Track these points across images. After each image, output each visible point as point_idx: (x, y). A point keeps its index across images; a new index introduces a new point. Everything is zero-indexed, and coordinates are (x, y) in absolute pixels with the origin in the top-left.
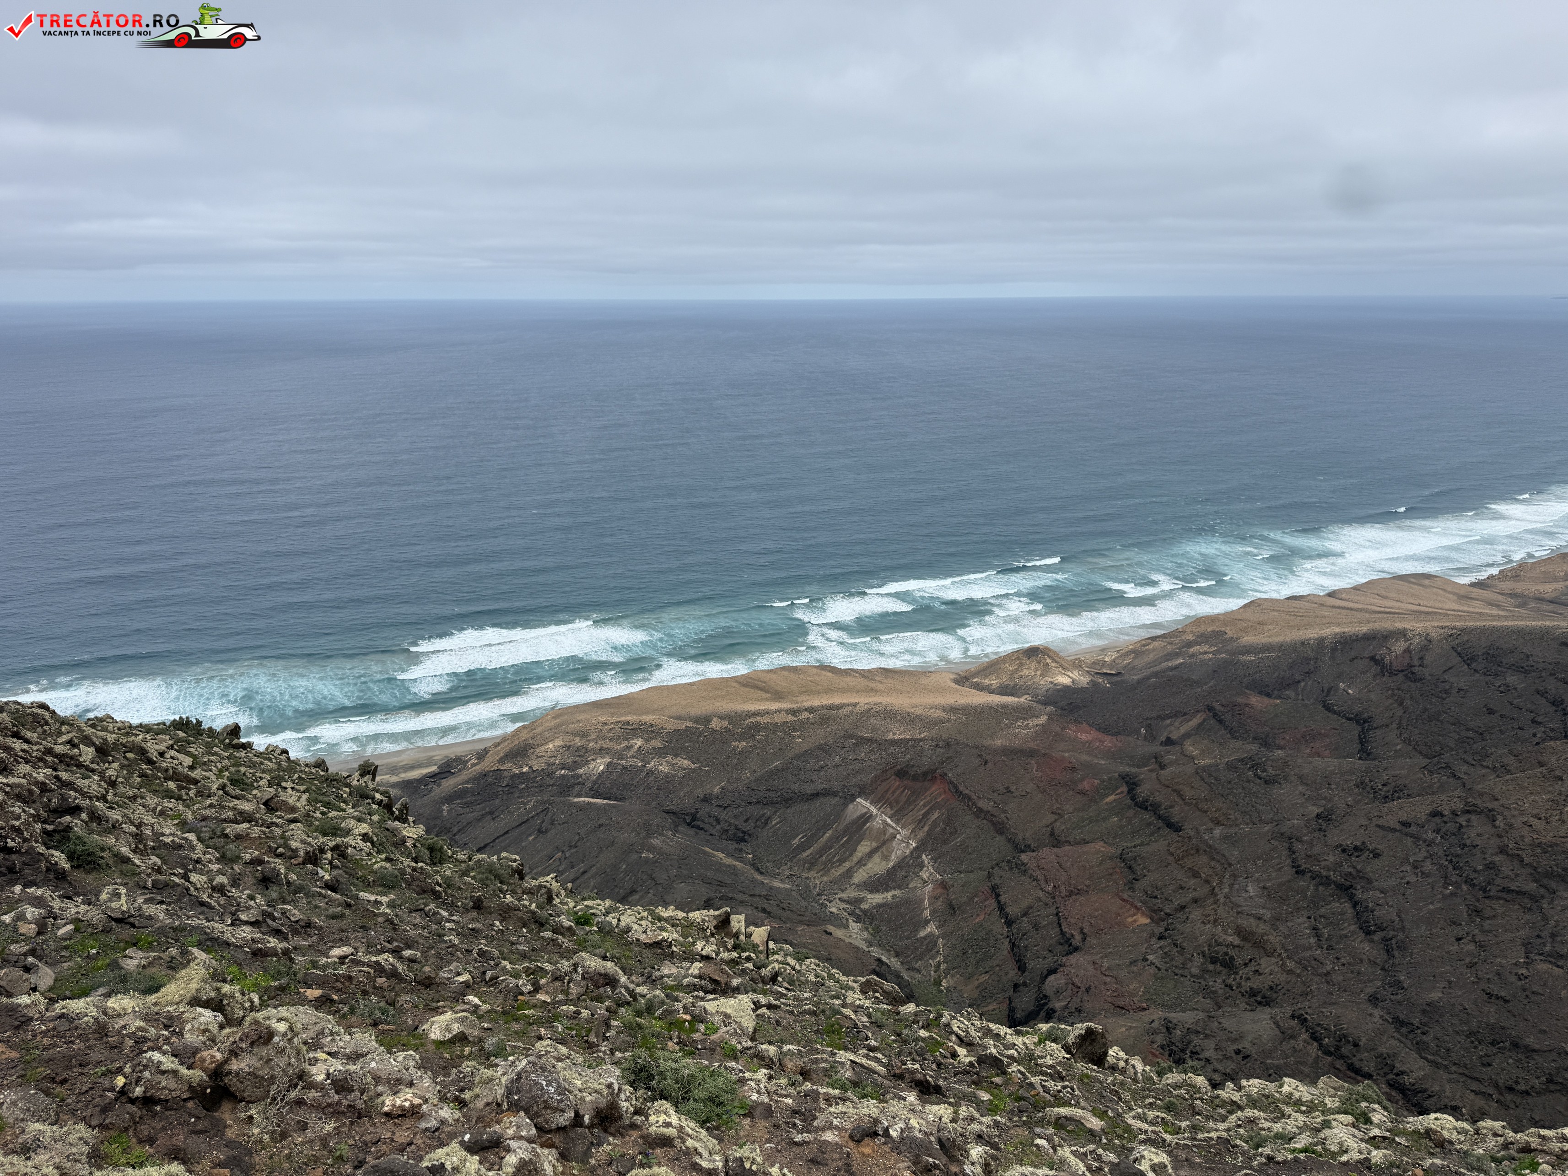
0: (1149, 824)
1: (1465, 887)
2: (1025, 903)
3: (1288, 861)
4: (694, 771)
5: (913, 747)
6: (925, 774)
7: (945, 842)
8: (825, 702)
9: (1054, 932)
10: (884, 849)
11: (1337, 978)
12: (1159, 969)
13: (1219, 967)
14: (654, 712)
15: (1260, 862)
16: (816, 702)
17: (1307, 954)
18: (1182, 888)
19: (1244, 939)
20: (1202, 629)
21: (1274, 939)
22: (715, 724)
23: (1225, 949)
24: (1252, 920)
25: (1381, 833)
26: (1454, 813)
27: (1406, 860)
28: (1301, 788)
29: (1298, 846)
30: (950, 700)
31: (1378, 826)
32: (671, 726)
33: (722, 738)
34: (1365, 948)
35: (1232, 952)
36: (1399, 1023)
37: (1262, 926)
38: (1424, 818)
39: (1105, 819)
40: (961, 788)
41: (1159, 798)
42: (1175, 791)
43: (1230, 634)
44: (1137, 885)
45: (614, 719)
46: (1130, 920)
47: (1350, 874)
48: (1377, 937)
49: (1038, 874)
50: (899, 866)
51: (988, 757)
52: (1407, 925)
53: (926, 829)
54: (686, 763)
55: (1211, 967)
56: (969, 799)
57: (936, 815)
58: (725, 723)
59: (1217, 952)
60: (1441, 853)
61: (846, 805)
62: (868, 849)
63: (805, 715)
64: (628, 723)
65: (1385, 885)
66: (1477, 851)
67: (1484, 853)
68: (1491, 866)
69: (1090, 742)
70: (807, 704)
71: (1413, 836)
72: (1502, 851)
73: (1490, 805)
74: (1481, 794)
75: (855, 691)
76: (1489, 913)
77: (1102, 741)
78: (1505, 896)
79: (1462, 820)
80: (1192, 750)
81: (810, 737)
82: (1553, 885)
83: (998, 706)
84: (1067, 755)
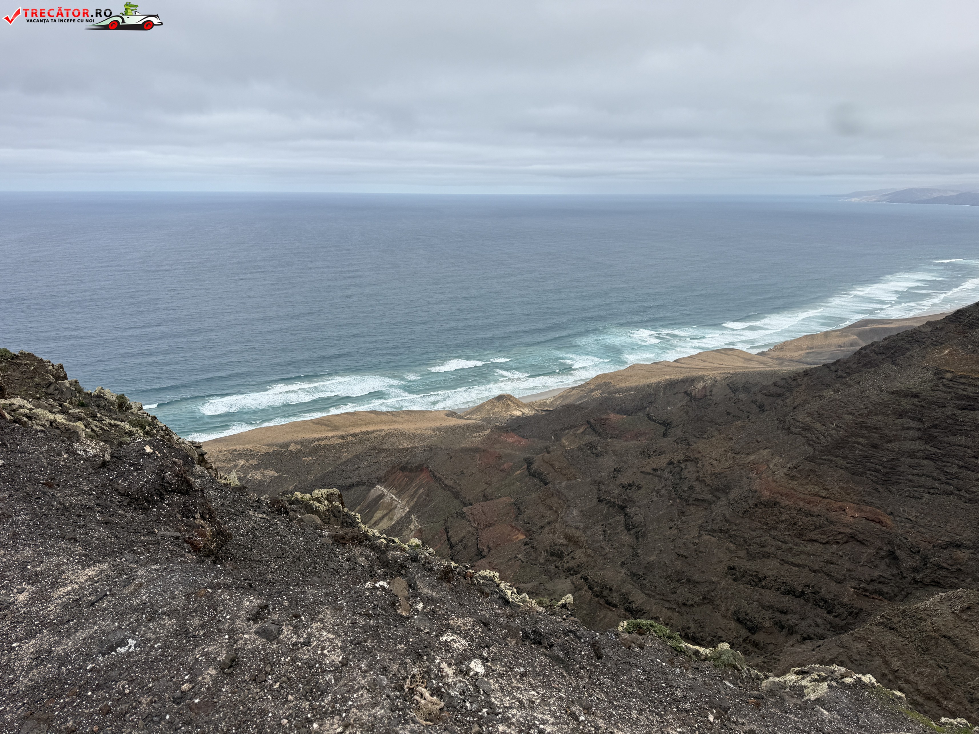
0: (536, 485)
1: (678, 500)
2: (461, 535)
3: (597, 496)
4: (277, 477)
5: (411, 452)
6: (417, 467)
7: (426, 506)
9: (474, 549)
10: (390, 515)
11: (610, 556)
12: (523, 562)
13: (555, 558)
14: (253, 442)
15: (582, 498)
16: (357, 430)
17: (598, 545)
18: (543, 516)
19: (569, 540)
21: (583, 539)
22: (293, 447)
23: (559, 547)
24: (573, 530)
25: (643, 476)
26: (679, 462)
27: (653, 490)
28: (614, 458)
29: (602, 487)
30: (438, 424)
31: (642, 472)
32: (263, 451)
33: (296, 456)
34: (626, 538)
35: (562, 549)
36: (633, 575)
37: (578, 532)
38: (665, 466)
39: (513, 484)
40: (436, 474)
41: (542, 469)
42: (551, 465)
43: (613, 383)
44: (521, 517)
45: (227, 448)
46: (514, 537)
47: (626, 499)
48: (632, 532)
49: (471, 518)
50: (397, 523)
51: (452, 454)
52: (647, 523)
53: (415, 500)
54: (272, 473)
55: (551, 558)
56: (440, 479)
57: (421, 491)
58: (299, 446)
59: (554, 550)
60: (670, 484)
61: (369, 490)
62: (381, 515)
63: (350, 438)
64: (236, 450)
65: (641, 503)
66: (686, 481)
67: (689, 481)
68: (691, 488)
69: (513, 443)
70: (352, 432)
71: (658, 476)
72: (697, 479)
73: (696, 456)
74: (693, 451)
75: (385, 423)
76: (688, 513)
77: (520, 442)
78: (696, 503)
79: (683, 465)
80: (565, 442)
81: (352, 451)
82: (719, 495)
83: (464, 425)
84: (498, 450)
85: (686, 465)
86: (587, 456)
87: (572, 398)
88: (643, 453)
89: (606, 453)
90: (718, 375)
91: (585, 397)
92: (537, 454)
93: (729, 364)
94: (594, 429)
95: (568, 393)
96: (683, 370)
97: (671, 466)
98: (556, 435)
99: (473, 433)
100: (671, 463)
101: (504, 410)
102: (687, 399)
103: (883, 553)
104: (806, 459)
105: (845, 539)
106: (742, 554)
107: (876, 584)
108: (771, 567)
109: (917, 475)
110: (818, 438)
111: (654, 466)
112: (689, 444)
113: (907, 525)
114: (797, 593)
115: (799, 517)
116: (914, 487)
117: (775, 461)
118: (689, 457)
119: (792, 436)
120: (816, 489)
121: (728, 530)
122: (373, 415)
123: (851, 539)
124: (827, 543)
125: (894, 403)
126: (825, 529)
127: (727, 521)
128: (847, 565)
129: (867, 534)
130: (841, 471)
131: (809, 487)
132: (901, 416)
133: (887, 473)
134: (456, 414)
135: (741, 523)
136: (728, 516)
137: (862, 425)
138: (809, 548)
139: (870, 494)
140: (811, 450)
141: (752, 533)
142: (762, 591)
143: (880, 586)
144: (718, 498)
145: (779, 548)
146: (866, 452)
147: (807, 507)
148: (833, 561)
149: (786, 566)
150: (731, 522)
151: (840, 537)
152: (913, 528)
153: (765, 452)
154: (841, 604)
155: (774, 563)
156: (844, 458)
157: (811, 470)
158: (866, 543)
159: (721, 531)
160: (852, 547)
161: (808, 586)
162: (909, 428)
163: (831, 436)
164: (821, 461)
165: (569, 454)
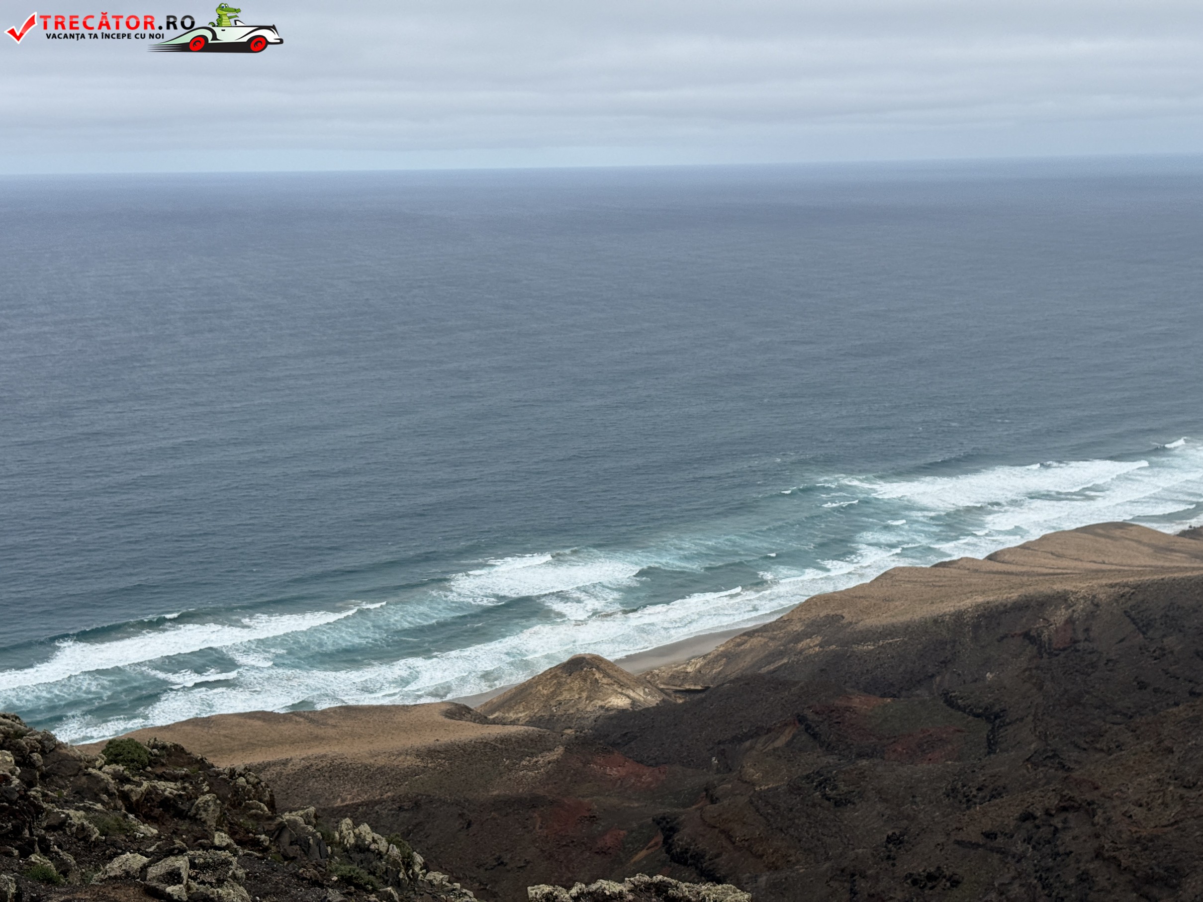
20: (813, 614)
25: (961, 851)
27: (990, 887)
28: (879, 807)
29: (862, 885)
30: (428, 740)
31: (957, 842)
38: (1013, 823)
41: (701, 845)
42: (723, 832)
43: (848, 617)
51: (471, 816)
60: (1030, 869)
66: (1071, 860)
67: (1078, 861)
68: (1084, 877)
69: (622, 779)
71: (999, 851)
72: (1098, 855)
73: (1088, 797)
75: (294, 742)
77: (639, 776)
79: (1057, 822)
80: (753, 773)
83: (496, 740)
84: (587, 800)
85: (1065, 821)
86: (814, 805)
87: (748, 659)
88: (952, 792)
89: (861, 795)
90: (1098, 587)
91: (781, 654)
92: (684, 806)
93: (1118, 560)
94: (815, 736)
95: (739, 645)
96: (1015, 580)
97: (1029, 825)
98: (722, 753)
99: (522, 759)
100: (1027, 817)
101: (584, 695)
102: (1031, 650)
111: (988, 825)
112: (1063, 767)
118: (1071, 799)
134: (468, 710)
165: (767, 803)
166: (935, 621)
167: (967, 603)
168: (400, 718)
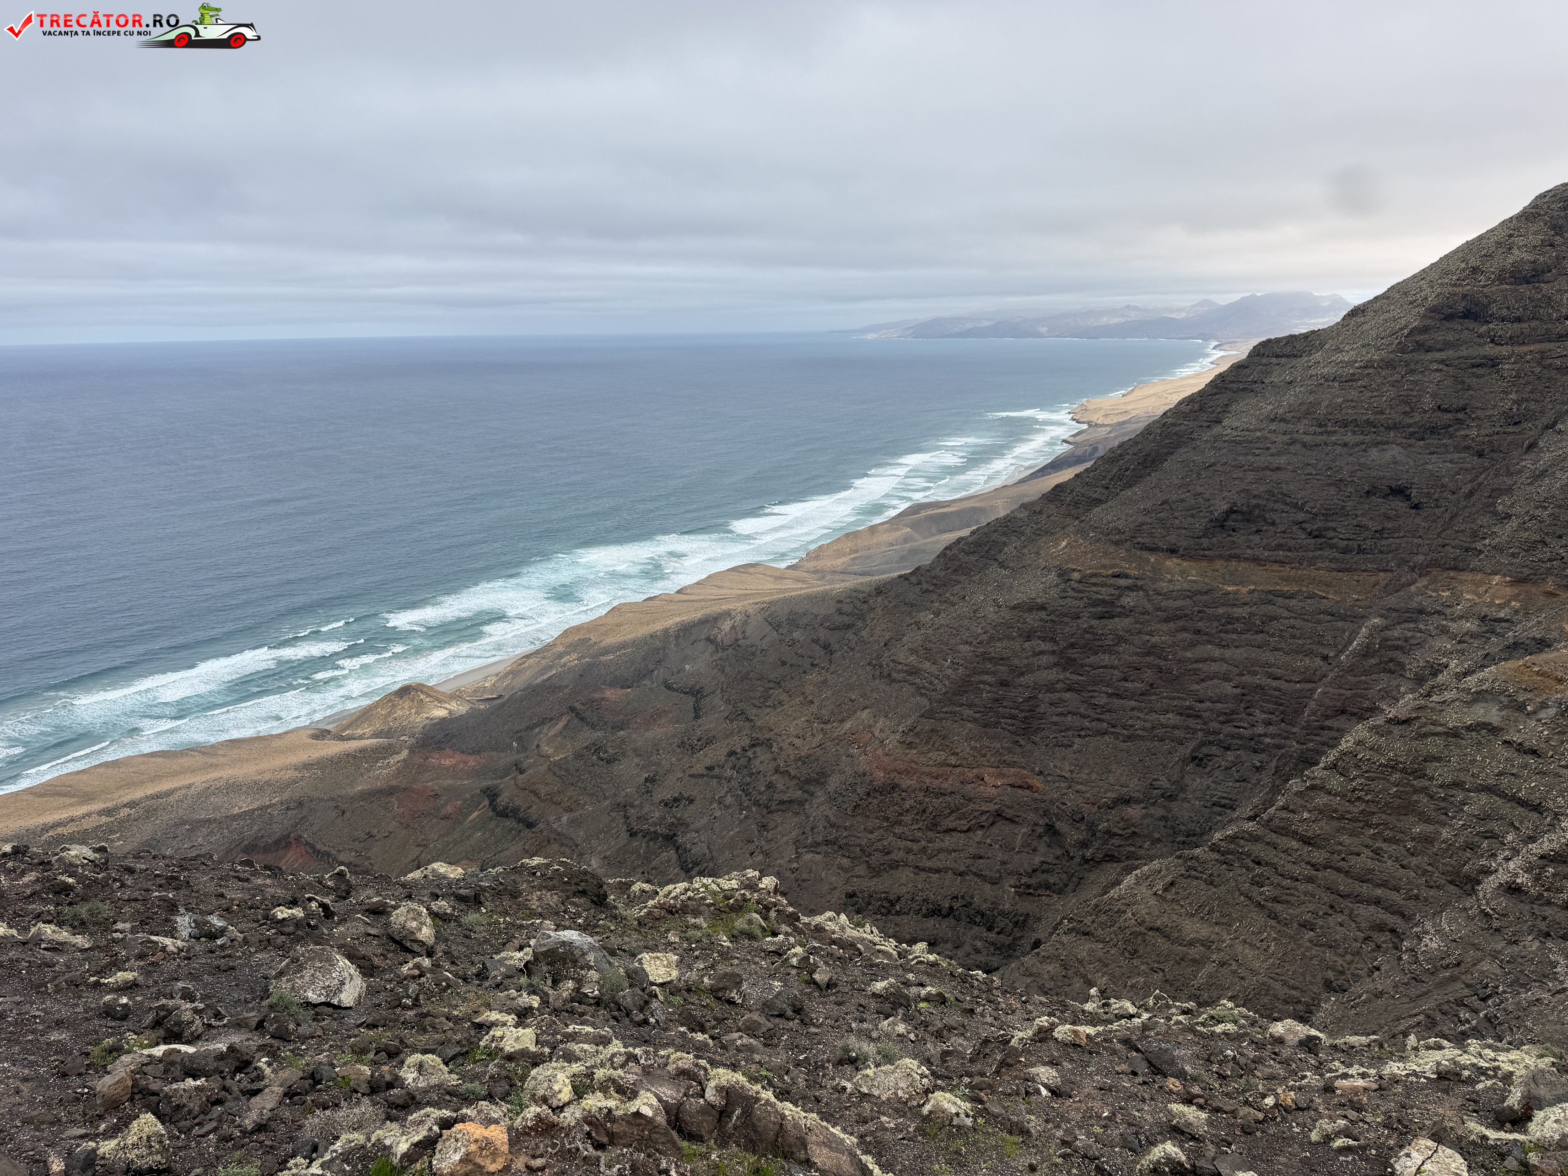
0: (511, 830)
1: (754, 809)
3: (625, 828)
5: (260, 816)
6: (277, 842)
8: (149, 792)
15: (601, 836)
16: (138, 794)
20: (570, 640)
25: (693, 781)
26: (744, 749)
27: (713, 800)
28: (636, 760)
29: (632, 811)
30: (302, 757)
31: (690, 776)
38: (723, 759)
39: (468, 837)
40: (318, 847)
41: (518, 802)
42: (532, 791)
43: (594, 639)
47: (673, 823)
51: (344, 807)
56: (329, 855)
60: (737, 786)
63: (124, 812)
65: (697, 825)
66: (761, 776)
67: (765, 776)
68: (770, 786)
69: (454, 766)
70: (126, 799)
71: (716, 777)
72: (777, 771)
73: (767, 736)
74: (761, 729)
75: (193, 771)
76: (772, 825)
77: (466, 763)
78: (782, 807)
79: (750, 754)
80: (547, 749)
81: (133, 835)
82: (812, 788)
83: (355, 751)
84: (430, 784)
85: (754, 753)
86: (593, 765)
87: (528, 674)
88: (682, 745)
89: (623, 754)
90: (747, 605)
91: (551, 667)
92: (501, 778)
93: (754, 586)
94: (582, 719)
95: (521, 664)
96: (696, 605)
97: (733, 758)
98: (520, 740)
99: (377, 762)
100: (732, 753)
101: (413, 711)
102: (711, 648)
103: (1040, 830)
104: (922, 716)
105: (991, 820)
106: (861, 870)
107: (1039, 874)
108: (904, 880)
109: (1061, 714)
110: (931, 683)
111: (708, 762)
112: (748, 719)
113: (1063, 785)
114: (944, 912)
115: (927, 800)
116: (1061, 731)
117: (880, 725)
118: (757, 739)
119: (896, 686)
120: (942, 756)
121: (837, 839)
122: (160, 760)
123: (998, 819)
124: (969, 830)
125: (1018, 621)
126: (964, 810)
127: (832, 826)
128: (1000, 856)
129: (1016, 807)
130: (969, 725)
131: (933, 755)
132: (1029, 638)
133: (1026, 718)
134: (328, 732)
135: (852, 825)
136: (832, 818)
137: (985, 658)
138: (948, 841)
139: (1009, 750)
140: (925, 702)
141: (870, 836)
142: (897, 919)
143: (1045, 876)
144: (812, 794)
145: (909, 851)
146: (995, 693)
147: (936, 783)
148: (982, 854)
149: (923, 875)
150: (838, 827)
151: (984, 818)
152: (1070, 787)
153: (864, 714)
154: (1002, 914)
155: (905, 875)
156: (970, 706)
157: (932, 730)
158: (1017, 819)
159: (827, 842)
160: (1002, 829)
161: (956, 897)
162: (1042, 653)
163: (948, 678)
164: (942, 715)
165: (561, 768)
166: (652, 636)
167: (671, 622)
168: (277, 744)
